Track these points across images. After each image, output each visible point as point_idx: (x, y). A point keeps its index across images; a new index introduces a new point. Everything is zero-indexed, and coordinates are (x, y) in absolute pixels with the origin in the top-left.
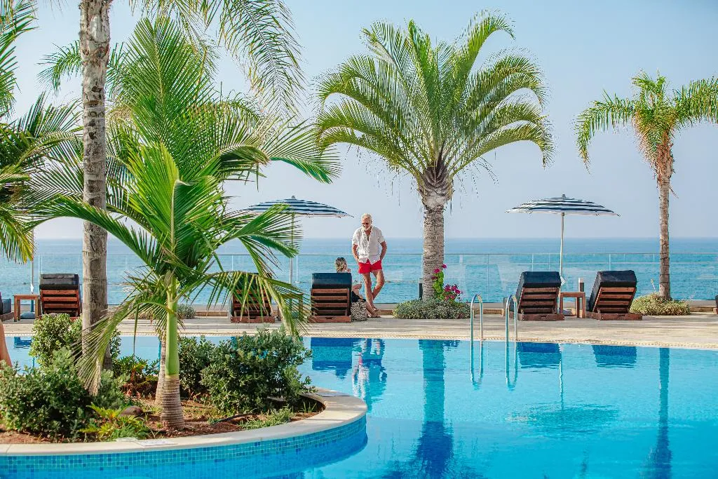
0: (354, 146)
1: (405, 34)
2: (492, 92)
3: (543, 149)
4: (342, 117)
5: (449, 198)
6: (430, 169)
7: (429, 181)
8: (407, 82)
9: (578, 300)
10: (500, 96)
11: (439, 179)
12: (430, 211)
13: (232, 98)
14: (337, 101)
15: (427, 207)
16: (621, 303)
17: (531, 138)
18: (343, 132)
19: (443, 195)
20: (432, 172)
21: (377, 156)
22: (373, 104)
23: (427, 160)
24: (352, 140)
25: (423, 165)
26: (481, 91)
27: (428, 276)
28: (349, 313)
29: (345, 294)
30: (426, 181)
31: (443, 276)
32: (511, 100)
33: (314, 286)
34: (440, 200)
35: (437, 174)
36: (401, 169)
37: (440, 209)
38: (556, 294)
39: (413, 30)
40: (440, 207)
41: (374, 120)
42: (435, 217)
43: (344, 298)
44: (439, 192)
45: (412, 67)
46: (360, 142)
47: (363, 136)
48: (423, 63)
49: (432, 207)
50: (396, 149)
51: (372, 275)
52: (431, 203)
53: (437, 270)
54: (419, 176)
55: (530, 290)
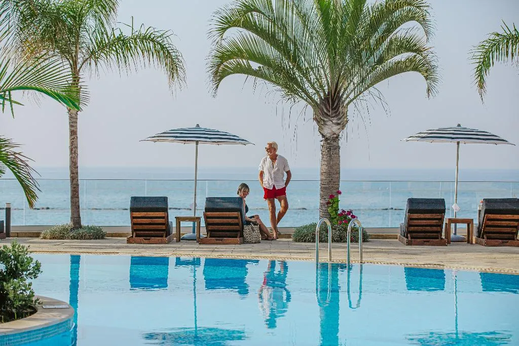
0: (251, 78)
2: (383, 26)
3: (427, 78)
4: (240, 50)
5: (343, 126)
6: (326, 99)
7: (325, 111)
8: (304, 17)
9: (468, 225)
10: (389, 31)
11: (335, 109)
12: (327, 139)
13: (143, 32)
14: (235, 34)
15: (323, 136)
16: (509, 230)
17: (416, 69)
18: (239, 64)
19: (338, 124)
20: (328, 101)
21: (270, 86)
23: (324, 91)
24: (248, 71)
25: (319, 95)
26: (373, 27)
27: (324, 202)
28: (242, 236)
29: (236, 218)
30: (322, 110)
31: (338, 201)
32: (403, 31)
33: (207, 210)
34: (335, 128)
35: (333, 104)
36: (297, 98)
37: (336, 138)
38: (441, 219)
40: (335, 136)
41: (271, 52)
42: (331, 146)
43: (236, 221)
44: (335, 121)
46: (256, 73)
47: (260, 67)
49: (328, 135)
50: (293, 79)
51: (276, 201)
52: (327, 131)
53: (332, 197)
54: (315, 105)
55: (415, 216)
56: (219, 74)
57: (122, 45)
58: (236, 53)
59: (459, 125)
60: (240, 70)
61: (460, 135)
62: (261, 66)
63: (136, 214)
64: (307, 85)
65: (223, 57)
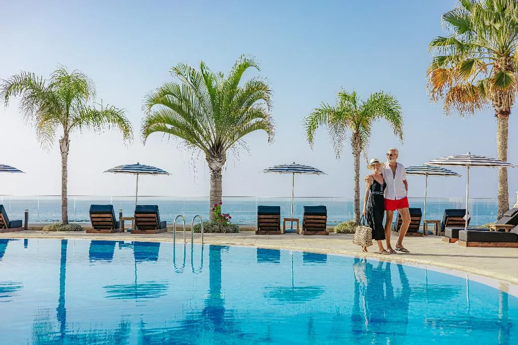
0: (167, 134)
1: (198, 70)
3: (268, 132)
4: (161, 118)
5: (223, 164)
7: (213, 154)
8: (201, 99)
10: (250, 104)
11: (218, 153)
12: (213, 171)
13: (108, 108)
14: (158, 108)
15: (212, 169)
16: (320, 225)
17: (263, 128)
19: (220, 162)
20: (215, 148)
21: (180, 139)
22: (179, 109)
23: (212, 143)
24: (165, 130)
25: (209, 145)
26: (241, 102)
27: (212, 209)
29: (154, 218)
30: (211, 154)
31: (221, 208)
32: (255, 106)
33: (136, 213)
34: (218, 164)
35: (217, 150)
36: (197, 147)
39: (202, 66)
40: (219, 169)
41: (181, 119)
42: (216, 175)
43: (154, 220)
44: (218, 160)
45: (204, 89)
46: (169, 131)
47: (172, 128)
48: (209, 87)
49: (214, 169)
52: (214, 167)
53: (216, 205)
54: (207, 151)
55: (262, 216)
56: (147, 132)
57: (95, 116)
58: (158, 119)
59: (294, 163)
60: (159, 129)
61: (295, 169)
62: (173, 126)
63: (93, 215)
64: (201, 139)
65: (150, 122)
